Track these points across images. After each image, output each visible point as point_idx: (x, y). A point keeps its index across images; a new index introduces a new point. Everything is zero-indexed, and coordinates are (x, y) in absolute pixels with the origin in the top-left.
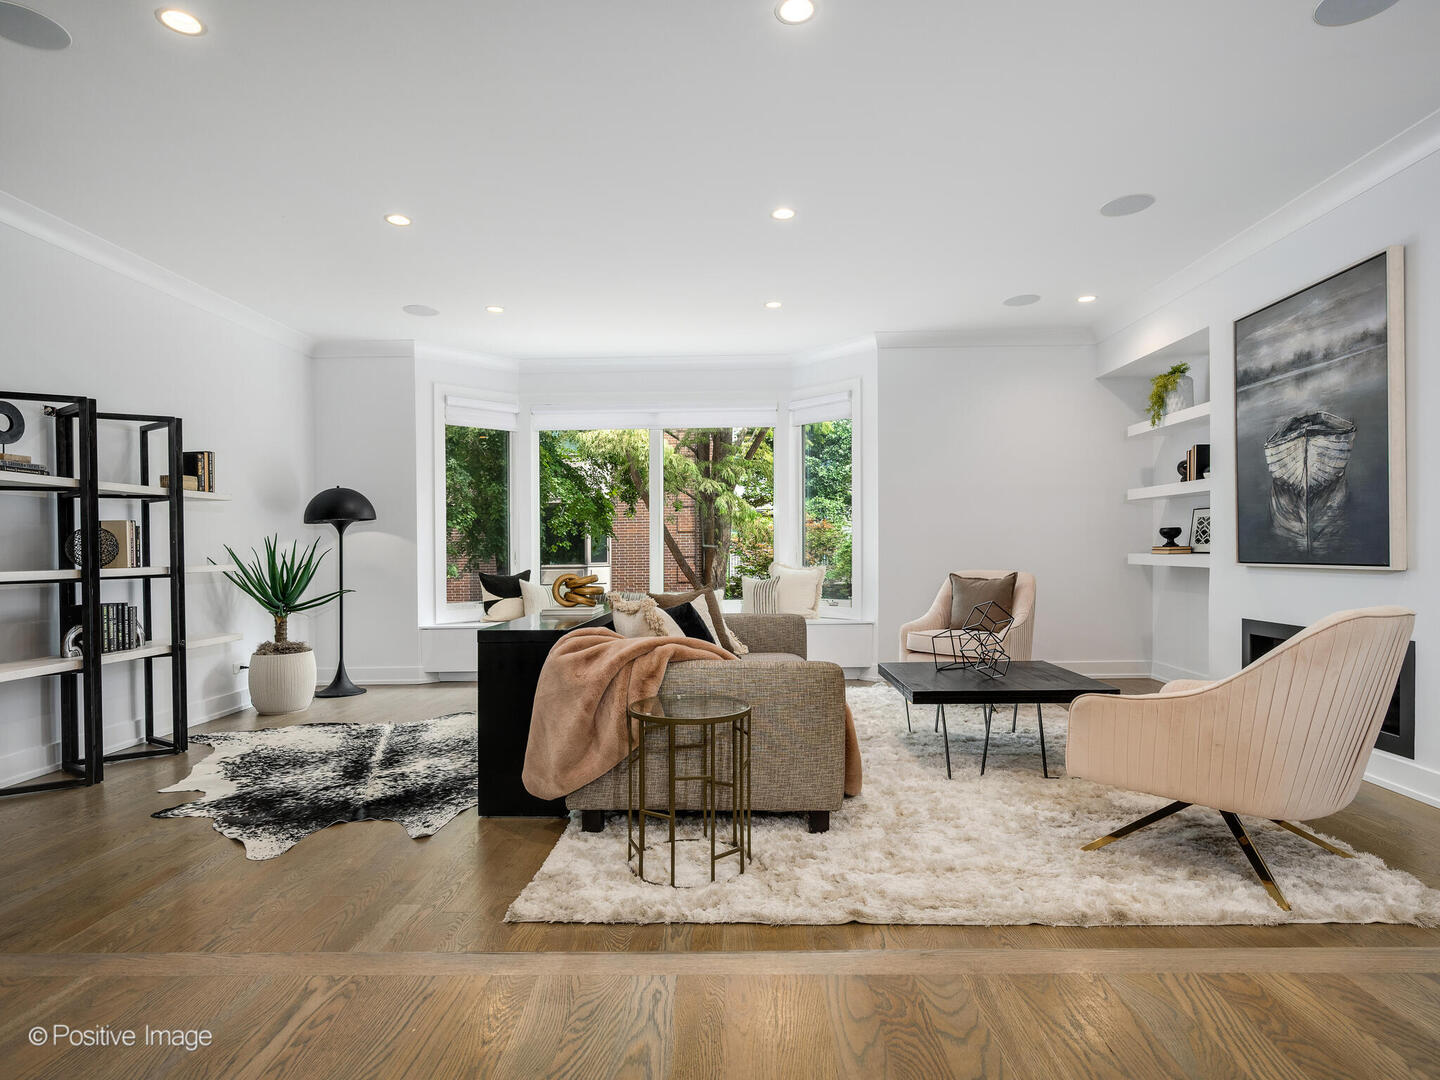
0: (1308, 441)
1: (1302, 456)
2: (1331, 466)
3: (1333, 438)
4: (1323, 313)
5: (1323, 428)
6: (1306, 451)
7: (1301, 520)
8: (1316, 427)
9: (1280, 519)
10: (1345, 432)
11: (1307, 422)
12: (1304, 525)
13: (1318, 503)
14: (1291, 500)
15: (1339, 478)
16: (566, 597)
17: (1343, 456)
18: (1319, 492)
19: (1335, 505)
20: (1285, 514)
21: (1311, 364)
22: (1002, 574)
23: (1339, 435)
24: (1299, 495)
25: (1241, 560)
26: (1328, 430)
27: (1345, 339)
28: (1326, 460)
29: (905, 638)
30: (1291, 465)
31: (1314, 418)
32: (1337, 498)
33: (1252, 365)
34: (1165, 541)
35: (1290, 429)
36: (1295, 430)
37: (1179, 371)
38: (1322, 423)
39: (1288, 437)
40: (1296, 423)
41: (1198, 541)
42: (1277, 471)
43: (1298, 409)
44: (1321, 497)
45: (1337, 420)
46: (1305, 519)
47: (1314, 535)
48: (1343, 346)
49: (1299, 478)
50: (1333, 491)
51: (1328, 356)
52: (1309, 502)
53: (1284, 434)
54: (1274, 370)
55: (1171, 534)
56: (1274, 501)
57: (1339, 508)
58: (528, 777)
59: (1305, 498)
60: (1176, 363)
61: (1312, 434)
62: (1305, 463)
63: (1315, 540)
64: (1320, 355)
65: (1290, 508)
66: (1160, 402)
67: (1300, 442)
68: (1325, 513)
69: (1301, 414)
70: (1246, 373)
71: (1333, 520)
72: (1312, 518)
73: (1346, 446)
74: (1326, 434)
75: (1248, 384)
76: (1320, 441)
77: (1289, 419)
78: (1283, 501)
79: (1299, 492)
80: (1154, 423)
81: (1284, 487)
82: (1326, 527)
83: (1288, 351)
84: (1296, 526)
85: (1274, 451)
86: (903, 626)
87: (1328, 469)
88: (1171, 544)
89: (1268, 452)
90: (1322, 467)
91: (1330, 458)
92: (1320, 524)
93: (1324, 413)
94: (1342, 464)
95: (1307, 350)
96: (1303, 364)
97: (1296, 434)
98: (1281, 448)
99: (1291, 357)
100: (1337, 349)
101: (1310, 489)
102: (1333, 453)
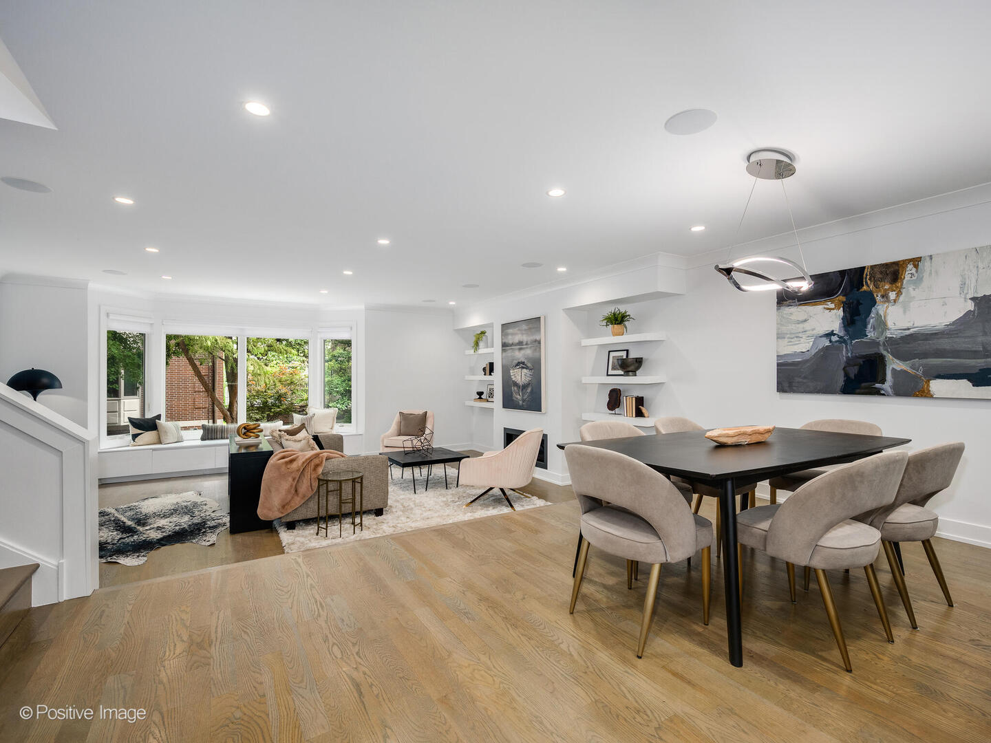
0: (522, 370)
1: (520, 374)
2: (527, 379)
4: (525, 330)
7: (520, 395)
9: (514, 394)
10: (531, 369)
11: (521, 364)
12: (521, 397)
13: (524, 390)
14: (517, 388)
15: (529, 383)
16: (244, 434)
17: (530, 376)
18: (525, 387)
19: (528, 392)
20: (516, 393)
21: (523, 345)
22: (421, 412)
23: (529, 370)
25: (504, 407)
26: (527, 368)
27: (530, 340)
29: (383, 441)
30: (517, 377)
31: (523, 363)
32: (529, 390)
33: (506, 341)
34: (478, 397)
35: (517, 365)
37: (483, 333)
38: (525, 365)
39: (517, 367)
40: (519, 364)
41: (489, 397)
42: (513, 378)
43: (519, 359)
45: (529, 365)
47: (524, 401)
48: (531, 342)
49: (519, 382)
50: (528, 387)
51: (527, 344)
52: (522, 390)
53: (515, 366)
54: (513, 344)
55: (480, 394)
56: (512, 388)
57: (530, 393)
58: (259, 511)
59: (521, 388)
61: (523, 368)
62: (521, 377)
64: (525, 343)
65: (517, 391)
66: (477, 344)
67: (520, 370)
68: (526, 394)
69: (520, 361)
70: (505, 343)
71: (528, 396)
72: (523, 395)
73: (531, 374)
75: (505, 347)
76: (525, 370)
77: (517, 362)
78: (515, 388)
79: (519, 386)
80: (475, 352)
81: (515, 384)
82: (526, 398)
83: (517, 339)
84: (519, 397)
85: (513, 371)
86: (382, 436)
88: (480, 398)
89: (511, 371)
90: (525, 379)
91: (527, 377)
93: (526, 362)
94: (530, 379)
95: (522, 340)
96: (520, 345)
97: (519, 367)
98: (515, 371)
99: (517, 341)
100: (529, 343)
101: (522, 386)
102: (528, 375)
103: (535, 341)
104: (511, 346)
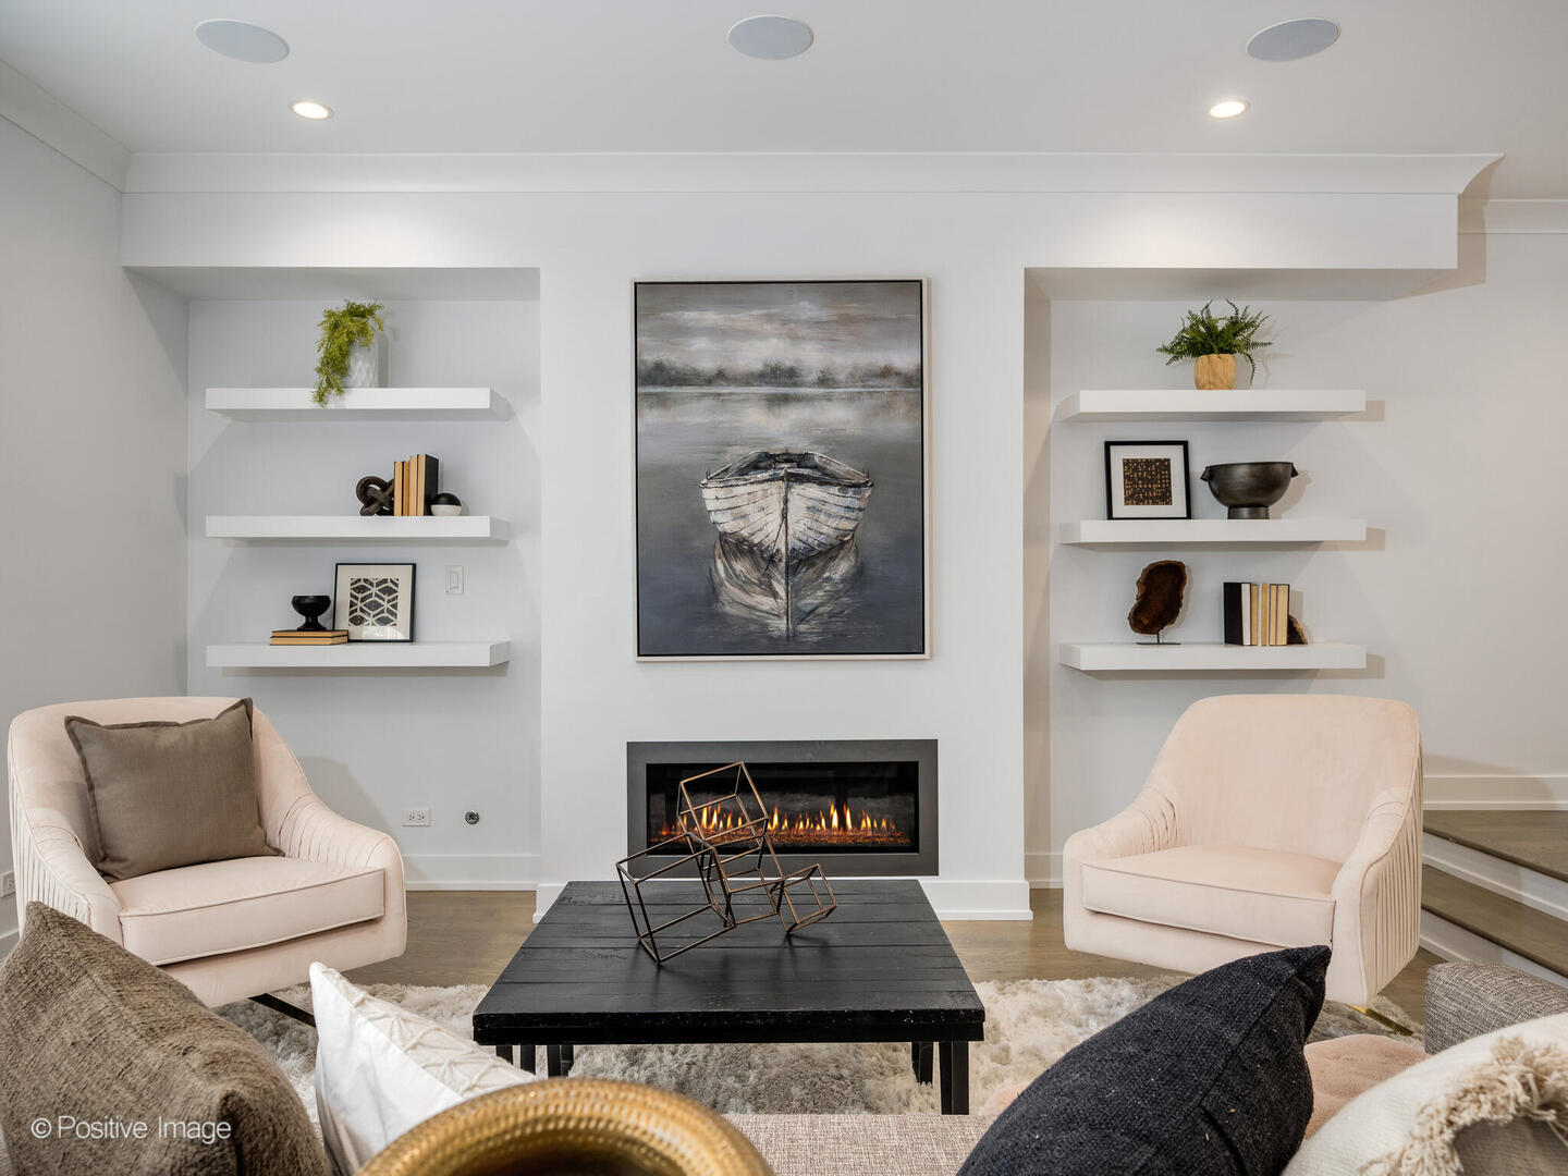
0: (788, 488)
1: (777, 508)
2: (829, 528)
3: (834, 490)
5: (817, 474)
6: (786, 501)
7: (775, 595)
8: (806, 472)
9: (731, 591)
10: (854, 486)
11: (786, 461)
12: (782, 603)
13: (806, 574)
14: (757, 566)
15: (842, 544)
17: (853, 515)
18: (805, 560)
19: (837, 577)
20: (745, 585)
21: (795, 385)
23: (845, 487)
24: (772, 560)
26: (825, 479)
27: (856, 368)
28: (822, 517)
30: (756, 517)
31: (802, 459)
32: (842, 568)
34: (301, 620)
35: (755, 466)
36: (766, 469)
38: (815, 467)
39: (752, 476)
40: (763, 462)
41: (357, 621)
42: (727, 524)
44: (813, 565)
45: (840, 467)
46: (782, 593)
48: (852, 375)
49: (773, 536)
50: (833, 559)
51: (825, 380)
52: (791, 571)
53: (743, 472)
54: (720, 376)
55: (312, 608)
56: (720, 565)
57: (842, 581)
59: (783, 564)
60: (364, 301)
61: (800, 479)
62: (784, 516)
63: (802, 621)
64: (813, 377)
65: (754, 576)
66: (335, 369)
67: (776, 489)
68: (820, 587)
69: (776, 449)
70: (659, 367)
71: (834, 596)
72: (794, 592)
73: (856, 504)
74: (821, 483)
75: (664, 384)
76: (813, 491)
77: (753, 453)
78: (741, 566)
79: (772, 556)
80: (321, 397)
81: (737, 547)
82: (822, 604)
84: (767, 603)
85: (722, 493)
87: (825, 530)
88: (312, 626)
89: (708, 494)
90: (815, 526)
91: (830, 516)
92: (809, 601)
93: (818, 455)
94: (850, 525)
95: (788, 364)
96: (780, 382)
97: (766, 475)
98: (736, 491)
99: (758, 366)
100: (841, 377)
101: (793, 553)
102: (834, 510)
103: (886, 373)
104: (709, 381)
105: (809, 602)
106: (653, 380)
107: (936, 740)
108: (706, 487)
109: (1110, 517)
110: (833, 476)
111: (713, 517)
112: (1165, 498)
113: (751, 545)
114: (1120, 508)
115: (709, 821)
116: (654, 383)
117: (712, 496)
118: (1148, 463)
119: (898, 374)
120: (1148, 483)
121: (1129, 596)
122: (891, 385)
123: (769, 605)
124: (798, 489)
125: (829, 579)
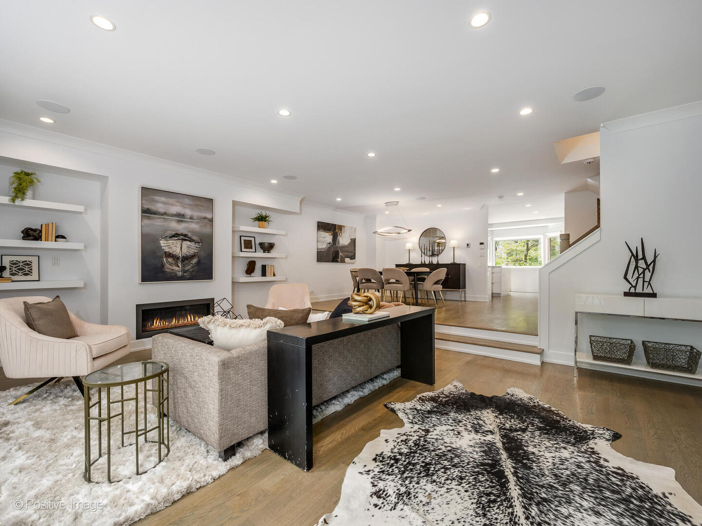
0: (182, 242)
1: (180, 246)
2: (192, 251)
3: (193, 243)
4: (189, 204)
5: (189, 239)
6: (182, 245)
7: (179, 267)
8: (186, 238)
9: (167, 266)
10: (198, 242)
11: (182, 236)
12: (180, 269)
13: (186, 262)
14: (174, 260)
15: (195, 255)
17: (197, 249)
18: (186, 259)
19: (194, 263)
20: (171, 264)
21: (184, 218)
23: (195, 243)
24: (178, 258)
26: (191, 240)
27: (198, 216)
28: (190, 249)
30: (174, 248)
31: (186, 235)
32: (195, 261)
33: (152, 208)
35: (174, 236)
36: (177, 237)
38: (189, 237)
39: (173, 238)
40: (176, 235)
41: (13, 274)
42: (167, 250)
44: (188, 260)
45: (195, 238)
46: (181, 266)
48: (197, 218)
49: (178, 253)
50: (193, 259)
51: (191, 218)
52: (183, 261)
53: (171, 237)
54: (165, 214)
56: (164, 259)
57: (195, 264)
59: (181, 259)
61: (183, 240)
62: (181, 248)
63: (185, 273)
64: (188, 217)
65: (173, 262)
67: (179, 242)
68: (190, 265)
70: (148, 209)
71: (193, 267)
72: (183, 266)
73: (198, 246)
75: (149, 213)
76: (188, 243)
77: (174, 233)
78: (170, 260)
79: (178, 257)
80: (13, 200)
81: (169, 255)
82: (190, 269)
83: (176, 209)
84: (176, 268)
85: (165, 242)
89: (161, 242)
90: (189, 251)
91: (192, 249)
93: (189, 235)
94: (197, 251)
95: (182, 213)
96: (180, 217)
97: (177, 238)
98: (169, 242)
99: (175, 213)
100: (195, 218)
101: (183, 257)
102: (193, 248)
103: (205, 218)
104: (162, 215)
105: (187, 268)
106: (146, 212)
107: (214, 298)
108: (161, 240)
109: (241, 251)
110: (193, 240)
111: (163, 248)
112: (251, 248)
113: (173, 255)
114: (243, 249)
115: (156, 323)
116: (147, 213)
117: (162, 243)
118: (248, 240)
119: (208, 219)
120: (248, 245)
121: (245, 268)
122: (206, 221)
123: (177, 269)
124: (184, 242)
125: (191, 263)
